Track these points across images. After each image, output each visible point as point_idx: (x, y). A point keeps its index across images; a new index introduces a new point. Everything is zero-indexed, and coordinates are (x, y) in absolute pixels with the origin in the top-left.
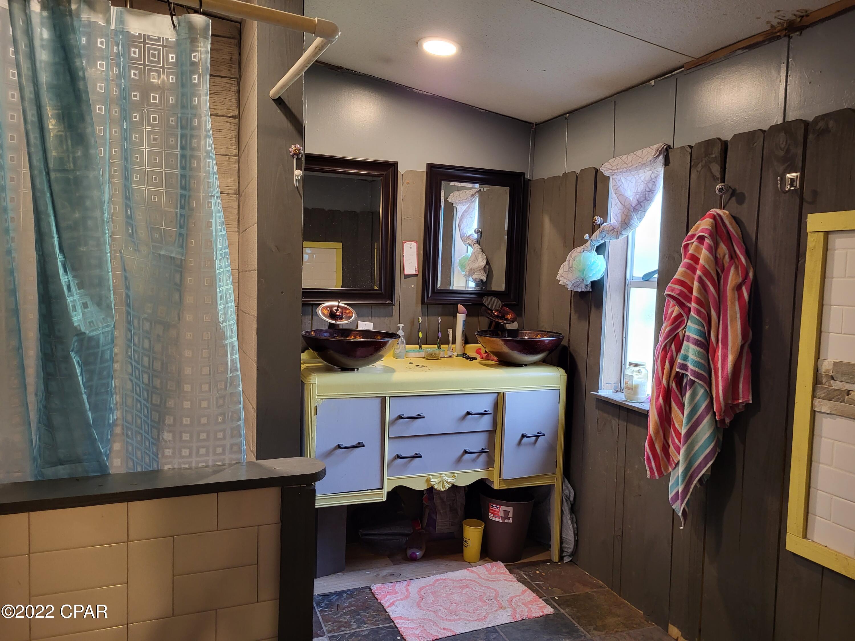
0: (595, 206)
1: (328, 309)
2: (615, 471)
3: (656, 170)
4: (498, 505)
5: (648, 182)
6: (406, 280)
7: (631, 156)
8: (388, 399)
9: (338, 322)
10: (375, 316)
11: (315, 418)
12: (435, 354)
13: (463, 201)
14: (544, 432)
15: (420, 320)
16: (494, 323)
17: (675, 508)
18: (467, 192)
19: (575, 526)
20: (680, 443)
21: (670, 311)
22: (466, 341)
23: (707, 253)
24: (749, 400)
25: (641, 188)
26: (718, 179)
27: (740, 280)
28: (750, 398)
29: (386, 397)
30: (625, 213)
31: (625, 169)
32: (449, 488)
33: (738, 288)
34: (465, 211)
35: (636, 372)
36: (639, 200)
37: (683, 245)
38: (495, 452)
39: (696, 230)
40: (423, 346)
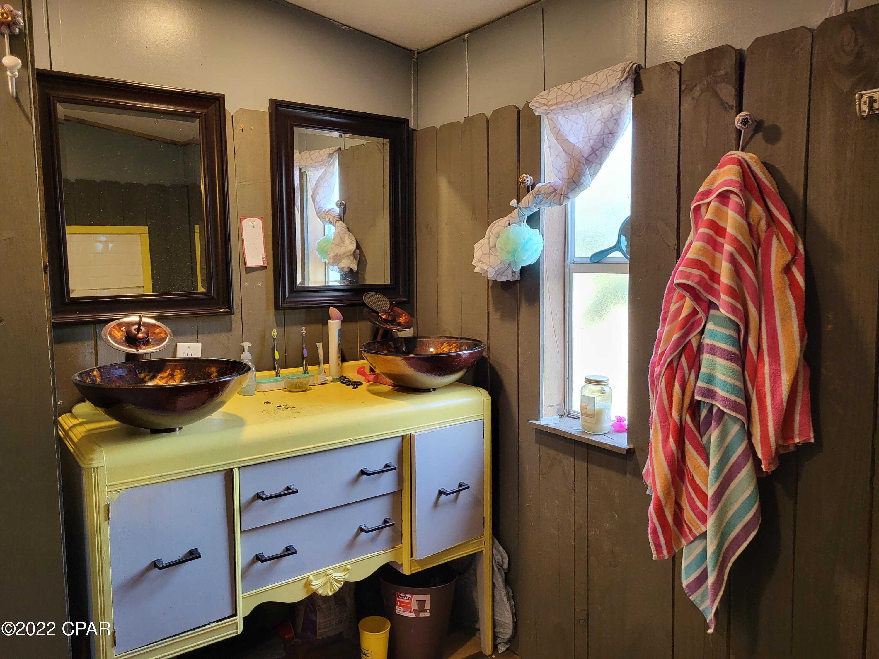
0: (519, 160)
1: (123, 329)
2: (572, 530)
3: (620, 101)
4: (409, 594)
5: (608, 121)
6: (248, 275)
7: (576, 86)
8: (236, 472)
9: (141, 351)
10: (203, 333)
11: (106, 527)
12: (301, 383)
13: (317, 164)
14: (467, 482)
15: (275, 334)
16: (381, 332)
17: (694, 600)
18: (320, 152)
19: (513, 602)
20: (707, 509)
21: (673, 308)
22: (343, 359)
23: (739, 218)
24: (810, 438)
25: (597, 129)
26: (731, 107)
27: (789, 257)
28: (812, 435)
29: (232, 469)
30: (573, 167)
31: (570, 103)
32: (341, 589)
33: (787, 270)
34: (320, 177)
35: (598, 392)
36: (594, 147)
37: (692, 207)
38: (402, 521)
39: (712, 182)
40: (281, 371)
